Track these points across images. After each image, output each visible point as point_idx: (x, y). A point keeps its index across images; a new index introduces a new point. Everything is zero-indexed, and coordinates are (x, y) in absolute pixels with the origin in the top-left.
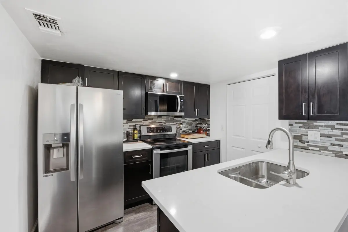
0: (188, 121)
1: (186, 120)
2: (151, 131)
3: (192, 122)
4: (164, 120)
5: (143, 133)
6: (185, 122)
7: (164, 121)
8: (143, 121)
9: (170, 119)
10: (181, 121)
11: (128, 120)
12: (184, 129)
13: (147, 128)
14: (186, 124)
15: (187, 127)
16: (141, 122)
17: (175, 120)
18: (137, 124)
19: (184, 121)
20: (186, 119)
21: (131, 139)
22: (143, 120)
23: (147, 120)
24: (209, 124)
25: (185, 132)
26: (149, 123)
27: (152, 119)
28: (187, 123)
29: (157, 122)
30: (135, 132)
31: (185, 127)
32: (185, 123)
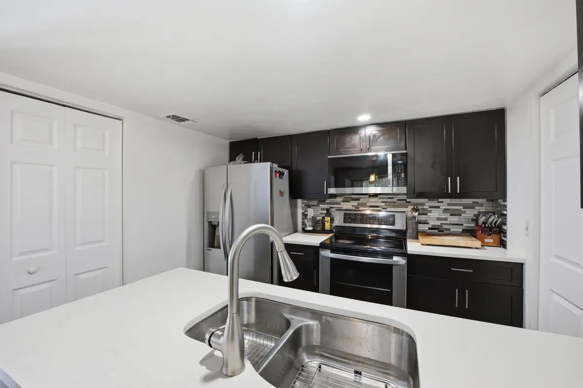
0: (449, 205)
1: (442, 202)
2: (350, 220)
3: (461, 208)
4: (382, 202)
5: (337, 222)
6: (439, 207)
7: (383, 204)
8: (342, 203)
9: (398, 200)
10: (426, 204)
11: (319, 201)
12: (433, 223)
13: (345, 214)
14: (442, 212)
15: (446, 219)
16: (339, 204)
17: (409, 202)
18: (333, 208)
19: (435, 204)
20: (440, 200)
21: (318, 229)
22: (343, 201)
23: (349, 202)
24: (505, 215)
25: (438, 229)
26: (353, 206)
27: (359, 200)
28: (445, 209)
29: (368, 204)
30: (326, 220)
31: (438, 219)
32: (440, 211)
